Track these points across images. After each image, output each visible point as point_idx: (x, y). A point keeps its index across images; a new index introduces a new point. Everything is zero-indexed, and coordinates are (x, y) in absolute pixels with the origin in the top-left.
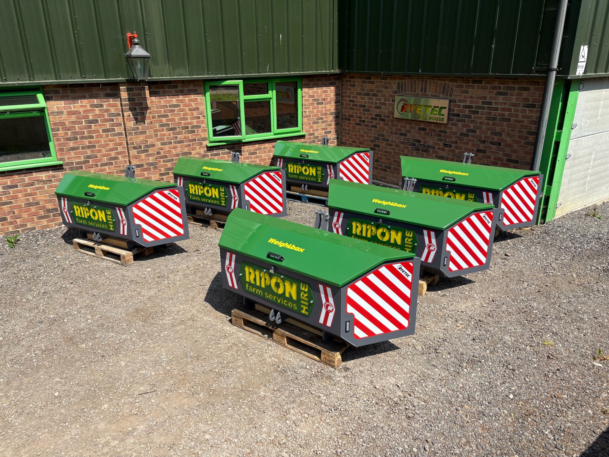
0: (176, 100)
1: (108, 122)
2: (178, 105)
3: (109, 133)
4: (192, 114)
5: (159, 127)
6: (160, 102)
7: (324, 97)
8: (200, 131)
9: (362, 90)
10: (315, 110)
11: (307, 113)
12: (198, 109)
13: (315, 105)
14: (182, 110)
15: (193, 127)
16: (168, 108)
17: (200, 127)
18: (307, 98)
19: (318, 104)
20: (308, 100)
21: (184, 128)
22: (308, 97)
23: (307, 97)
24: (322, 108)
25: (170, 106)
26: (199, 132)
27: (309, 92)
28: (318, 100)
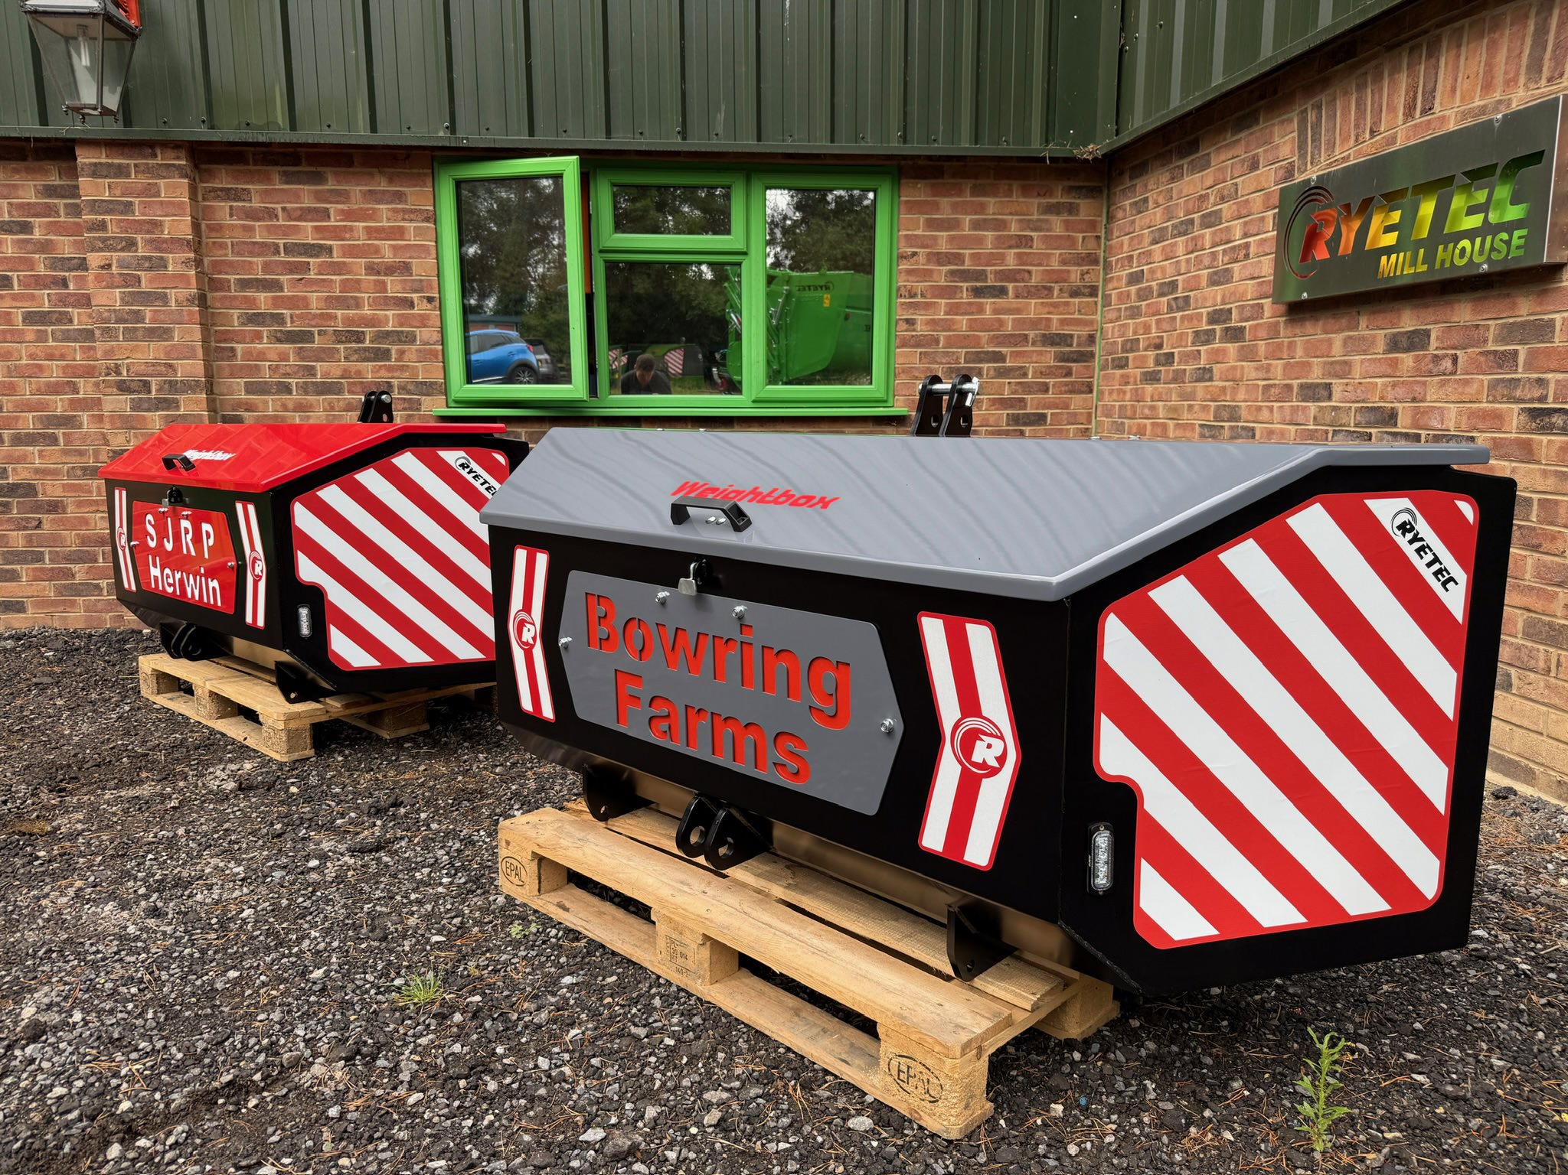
0: (316, 228)
1: (46, 287)
2: (321, 246)
3: (50, 329)
4: (382, 287)
5: (243, 324)
6: (251, 229)
7: (1011, 262)
8: (413, 356)
9: (1169, 215)
10: (963, 320)
11: (921, 329)
12: (406, 268)
13: (965, 298)
14: (338, 268)
15: (386, 335)
16: (283, 257)
17: (411, 339)
18: (921, 262)
19: (977, 292)
20: (926, 274)
21: (341, 337)
22: (929, 261)
23: (922, 259)
24: (996, 311)
25: (289, 249)
26: (406, 356)
27: (935, 238)
28: (980, 275)
